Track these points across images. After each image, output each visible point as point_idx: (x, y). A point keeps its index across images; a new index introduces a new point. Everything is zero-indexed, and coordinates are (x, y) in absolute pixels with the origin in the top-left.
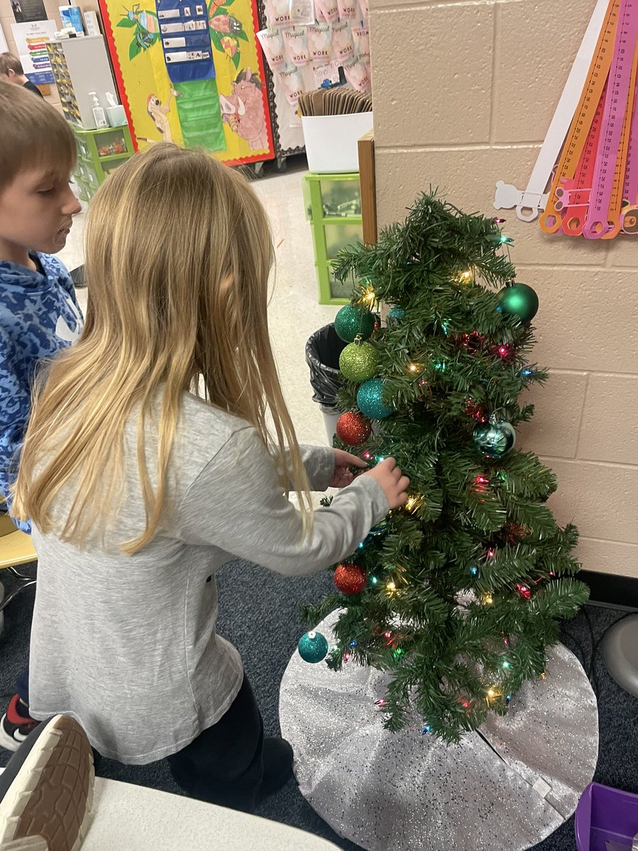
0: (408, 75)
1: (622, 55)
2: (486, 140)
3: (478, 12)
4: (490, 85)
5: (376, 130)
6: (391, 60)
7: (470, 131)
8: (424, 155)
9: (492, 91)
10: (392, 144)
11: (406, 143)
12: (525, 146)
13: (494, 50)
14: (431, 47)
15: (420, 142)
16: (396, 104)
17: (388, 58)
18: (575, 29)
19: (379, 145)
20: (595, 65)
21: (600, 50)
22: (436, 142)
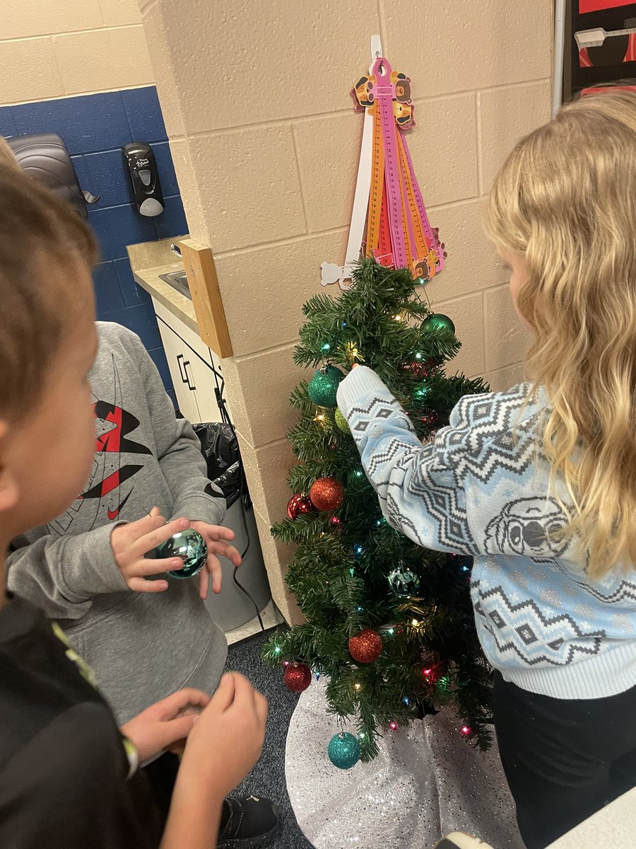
0: (232, 188)
1: (390, 154)
2: (305, 232)
3: (279, 131)
4: (299, 189)
5: (212, 240)
6: (214, 177)
7: (291, 227)
8: (257, 253)
9: (301, 194)
10: (228, 249)
11: (240, 246)
12: (334, 232)
13: (297, 161)
14: (247, 162)
15: (253, 243)
16: (226, 214)
17: (211, 176)
18: (351, 139)
19: (216, 252)
20: (375, 163)
21: (376, 151)
22: (266, 240)
